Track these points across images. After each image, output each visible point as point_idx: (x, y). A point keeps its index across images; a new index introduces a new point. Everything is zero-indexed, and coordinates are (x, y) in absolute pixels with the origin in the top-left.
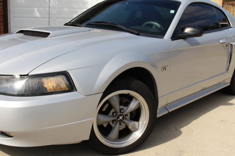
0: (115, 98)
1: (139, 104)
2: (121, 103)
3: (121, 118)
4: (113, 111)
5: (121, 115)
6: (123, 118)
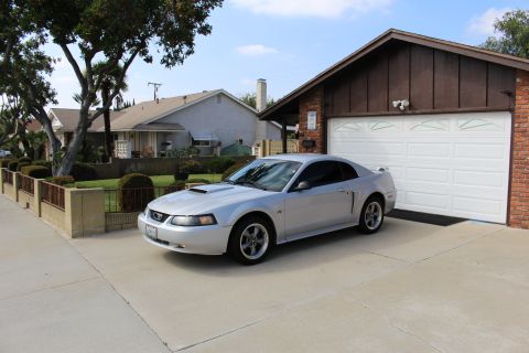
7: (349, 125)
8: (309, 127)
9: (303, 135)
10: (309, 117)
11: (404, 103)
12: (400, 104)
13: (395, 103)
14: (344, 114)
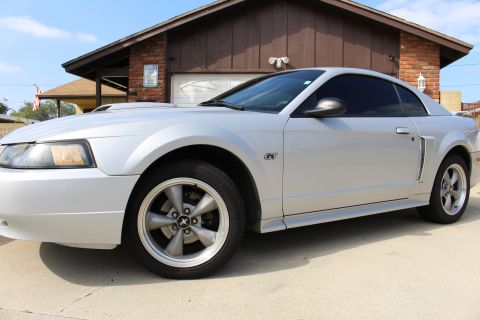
0: (173, 189)
1: (214, 203)
2: (185, 199)
3: (184, 222)
4: (173, 210)
5: (185, 218)
6: (188, 222)
7: (200, 84)
8: (146, 83)
9: (135, 94)
10: (146, 72)
11: (282, 60)
12: (276, 62)
13: (272, 60)
14: (198, 69)
